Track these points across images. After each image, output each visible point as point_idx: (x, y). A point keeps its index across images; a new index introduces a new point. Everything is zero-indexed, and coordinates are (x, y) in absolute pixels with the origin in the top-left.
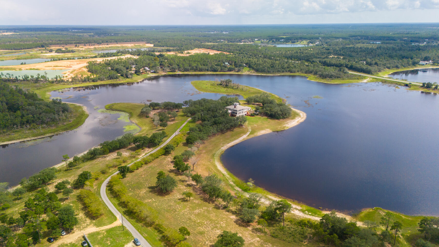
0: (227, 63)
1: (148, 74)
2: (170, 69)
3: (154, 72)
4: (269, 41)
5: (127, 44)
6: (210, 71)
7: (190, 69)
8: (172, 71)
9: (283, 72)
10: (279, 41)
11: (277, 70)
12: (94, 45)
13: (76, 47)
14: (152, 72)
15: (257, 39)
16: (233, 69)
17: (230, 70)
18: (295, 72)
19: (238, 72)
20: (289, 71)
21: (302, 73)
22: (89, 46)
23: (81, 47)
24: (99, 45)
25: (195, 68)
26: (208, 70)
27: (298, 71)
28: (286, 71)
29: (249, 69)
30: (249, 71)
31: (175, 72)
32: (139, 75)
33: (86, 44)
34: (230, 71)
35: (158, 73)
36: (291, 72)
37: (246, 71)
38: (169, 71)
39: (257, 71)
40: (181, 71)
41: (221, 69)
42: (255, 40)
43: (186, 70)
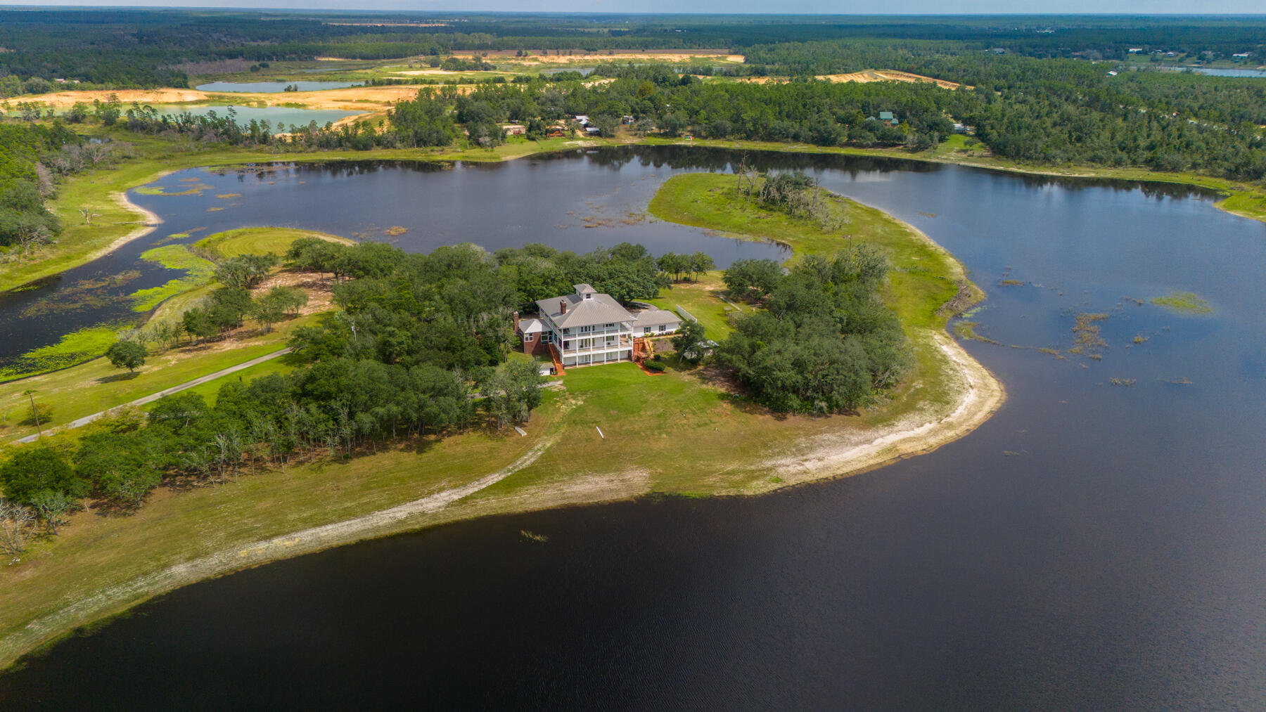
0: (886, 115)
1: (572, 138)
2: (660, 128)
3: (598, 134)
4: (1187, 56)
5: (671, 53)
6: (806, 142)
7: (729, 130)
8: (665, 135)
9: (1118, 163)
10: (1228, 56)
11: (1090, 154)
12: (570, 55)
13: (520, 58)
14: (591, 134)
15: (1136, 50)
16: (900, 138)
17: (888, 140)
18: (1175, 169)
19: (914, 151)
20: (1148, 162)
21: (1212, 176)
22: (556, 57)
23: (534, 57)
24: (586, 55)
25: (749, 126)
26: (796, 138)
27: (1195, 166)
28: (1134, 163)
29: (966, 143)
30: (965, 151)
31: (674, 136)
32: (533, 139)
33: (548, 51)
34: (885, 146)
35: (612, 136)
36: (1158, 167)
37: (952, 149)
38: (655, 135)
39: (999, 150)
40: (696, 135)
41: (850, 137)
42: (1131, 50)
43: (718, 133)
